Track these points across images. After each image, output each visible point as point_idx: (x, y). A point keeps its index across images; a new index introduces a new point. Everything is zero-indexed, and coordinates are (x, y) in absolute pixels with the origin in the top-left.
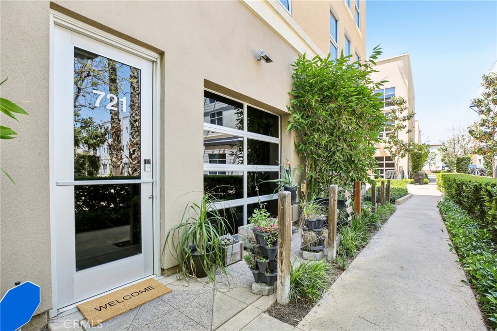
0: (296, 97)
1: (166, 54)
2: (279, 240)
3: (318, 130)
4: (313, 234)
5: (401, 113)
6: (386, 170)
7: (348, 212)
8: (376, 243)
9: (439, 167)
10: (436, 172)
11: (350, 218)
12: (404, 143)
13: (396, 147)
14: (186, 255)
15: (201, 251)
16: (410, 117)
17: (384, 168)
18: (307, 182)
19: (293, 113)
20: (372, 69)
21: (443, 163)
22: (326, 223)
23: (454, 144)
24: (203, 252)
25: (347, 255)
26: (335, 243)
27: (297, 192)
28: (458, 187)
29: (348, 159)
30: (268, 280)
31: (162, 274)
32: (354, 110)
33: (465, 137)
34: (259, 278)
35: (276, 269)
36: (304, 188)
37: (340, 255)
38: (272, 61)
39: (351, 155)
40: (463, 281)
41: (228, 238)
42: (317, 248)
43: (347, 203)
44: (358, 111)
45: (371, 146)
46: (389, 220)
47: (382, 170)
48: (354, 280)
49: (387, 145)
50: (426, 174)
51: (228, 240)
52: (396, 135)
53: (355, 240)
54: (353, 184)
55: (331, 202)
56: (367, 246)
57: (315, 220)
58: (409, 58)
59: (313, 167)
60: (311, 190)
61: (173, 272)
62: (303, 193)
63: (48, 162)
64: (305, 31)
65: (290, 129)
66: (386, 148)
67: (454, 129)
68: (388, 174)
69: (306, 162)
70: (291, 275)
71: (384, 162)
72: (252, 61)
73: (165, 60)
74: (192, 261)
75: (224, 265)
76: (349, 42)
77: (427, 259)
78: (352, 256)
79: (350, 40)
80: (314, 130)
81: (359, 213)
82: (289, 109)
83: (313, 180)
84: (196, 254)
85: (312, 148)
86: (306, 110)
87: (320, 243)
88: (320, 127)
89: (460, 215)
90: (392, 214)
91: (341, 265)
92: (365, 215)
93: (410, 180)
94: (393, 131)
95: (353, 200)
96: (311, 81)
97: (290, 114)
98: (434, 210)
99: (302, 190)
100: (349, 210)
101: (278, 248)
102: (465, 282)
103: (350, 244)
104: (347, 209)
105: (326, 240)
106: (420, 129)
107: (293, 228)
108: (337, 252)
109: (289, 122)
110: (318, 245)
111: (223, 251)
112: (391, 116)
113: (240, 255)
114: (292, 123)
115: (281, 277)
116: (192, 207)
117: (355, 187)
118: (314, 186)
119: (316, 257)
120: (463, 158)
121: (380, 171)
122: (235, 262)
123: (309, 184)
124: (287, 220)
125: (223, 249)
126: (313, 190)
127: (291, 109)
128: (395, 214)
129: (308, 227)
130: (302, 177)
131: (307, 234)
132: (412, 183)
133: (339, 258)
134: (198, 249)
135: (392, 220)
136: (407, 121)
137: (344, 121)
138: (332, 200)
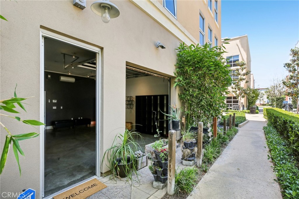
0: (179, 68)
1: (104, 49)
2: (169, 158)
3: (192, 86)
4: (189, 151)
5: (242, 71)
6: (233, 105)
7: (209, 135)
8: (225, 154)
9: (265, 102)
10: (263, 105)
11: (210, 139)
12: (244, 89)
13: (239, 91)
14: (115, 165)
15: (124, 163)
16: (247, 73)
17: (232, 104)
18: (186, 117)
19: (177, 76)
20: (224, 51)
21: (268, 99)
22: (196, 144)
23: (274, 89)
24: (125, 163)
25: (208, 163)
26: (201, 156)
27: (179, 124)
28: (275, 118)
29: (209, 104)
30: (162, 180)
31: (101, 176)
32: (213, 75)
33: (280, 85)
34: (157, 179)
35: (167, 173)
36: (184, 120)
37: (205, 163)
38: (165, 48)
39: (211, 102)
40: (275, 180)
41: (139, 153)
42: (191, 159)
43: (209, 130)
44: (216, 76)
45: (223, 96)
46: (234, 138)
47: (231, 105)
48: (212, 178)
49: (234, 90)
50: (257, 107)
51: (139, 154)
52: (239, 84)
53: (213, 153)
54: (212, 117)
55: (199, 132)
56: (220, 156)
57: (190, 142)
58: (247, 37)
59: (189, 108)
60: (188, 122)
61: (107, 174)
62: (183, 123)
63: (39, 116)
64: (185, 27)
65: (176, 86)
66: (233, 92)
67: (274, 80)
68: (234, 107)
69: (185, 105)
70: (176, 178)
71: (232, 100)
72: (153, 48)
73: (104, 52)
74: (118, 169)
75: (137, 169)
76: (211, 31)
77: (255, 165)
78: (211, 163)
79: (211, 29)
80: (189, 87)
81: (215, 136)
82: (175, 74)
83: (189, 116)
84: (121, 164)
85: (188, 97)
86: (185, 75)
87: (193, 156)
88: (193, 85)
89: (275, 137)
90: (236, 134)
91: (204, 169)
92: (220, 137)
93: (247, 111)
94: (237, 81)
95: (212, 129)
96: (188, 58)
97: (175, 77)
98: (261, 131)
99: (183, 122)
100: (210, 134)
101: (168, 163)
102: (276, 180)
103: (211, 156)
104: (209, 134)
105: (196, 154)
106: (254, 79)
107: (177, 144)
108: (202, 161)
109: (175, 82)
110: (191, 157)
111: (136, 162)
112: (236, 73)
113: (146, 163)
114: (176, 83)
115: (170, 179)
116: (119, 137)
117: (214, 121)
118: (190, 119)
119: (190, 164)
120: (280, 98)
121: (229, 105)
122: (143, 167)
123: (187, 118)
124: (173, 147)
125: (137, 160)
126: (189, 121)
127: (177, 74)
128: (238, 134)
129: (185, 146)
130: (183, 114)
131: (185, 150)
132: (248, 113)
133: (204, 165)
134: (122, 161)
135: (236, 138)
136: (246, 76)
137: (207, 82)
138: (200, 131)
